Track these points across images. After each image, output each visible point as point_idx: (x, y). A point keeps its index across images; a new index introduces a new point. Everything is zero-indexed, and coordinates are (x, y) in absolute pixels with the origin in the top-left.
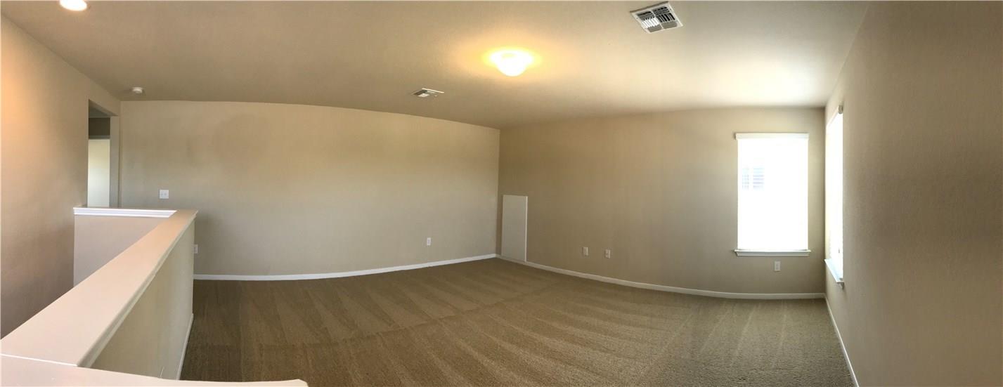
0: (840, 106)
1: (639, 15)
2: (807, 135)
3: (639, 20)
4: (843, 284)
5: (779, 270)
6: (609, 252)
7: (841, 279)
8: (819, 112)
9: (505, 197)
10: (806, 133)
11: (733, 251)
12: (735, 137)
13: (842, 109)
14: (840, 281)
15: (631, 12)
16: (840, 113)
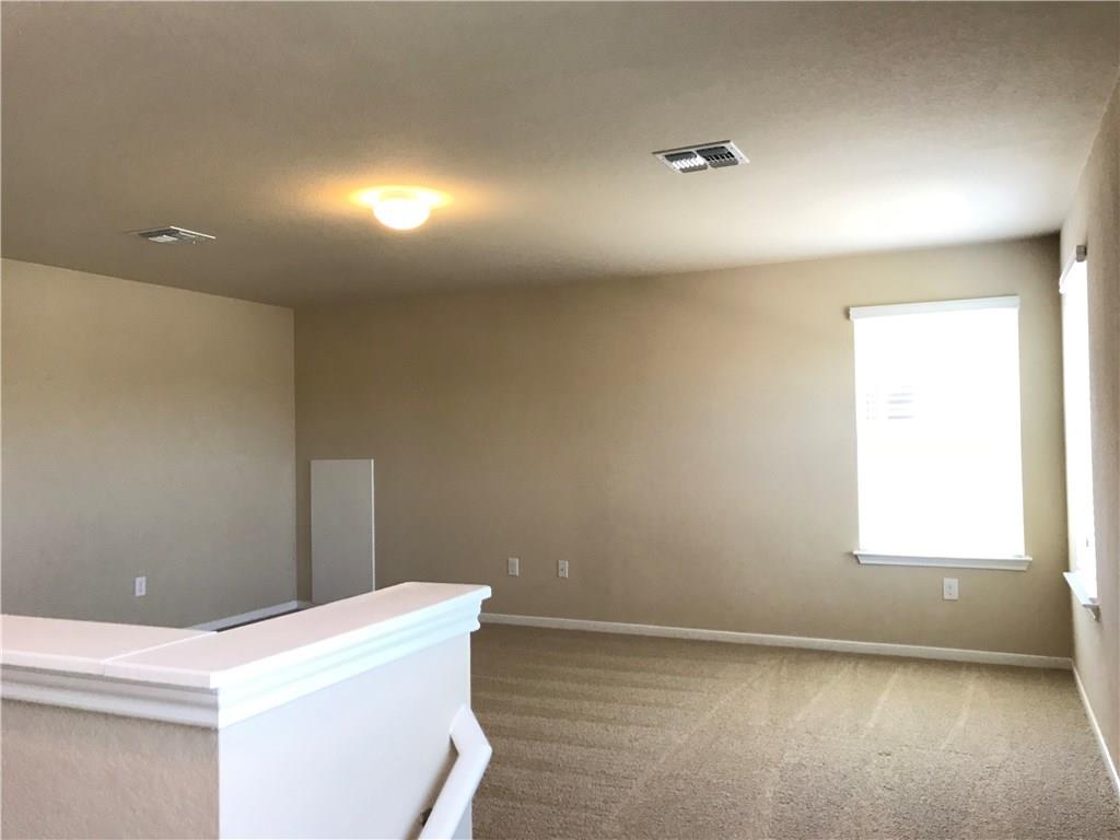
0: (1079, 247)
1: (667, 156)
2: (1016, 300)
3: (666, 162)
4: (1096, 611)
5: (955, 596)
6: (565, 565)
7: (1091, 599)
8: (1046, 246)
9: (316, 465)
10: (1015, 295)
11: (851, 554)
12: (847, 315)
13: (1085, 253)
14: (1090, 603)
15: (654, 153)
16: (1080, 260)
